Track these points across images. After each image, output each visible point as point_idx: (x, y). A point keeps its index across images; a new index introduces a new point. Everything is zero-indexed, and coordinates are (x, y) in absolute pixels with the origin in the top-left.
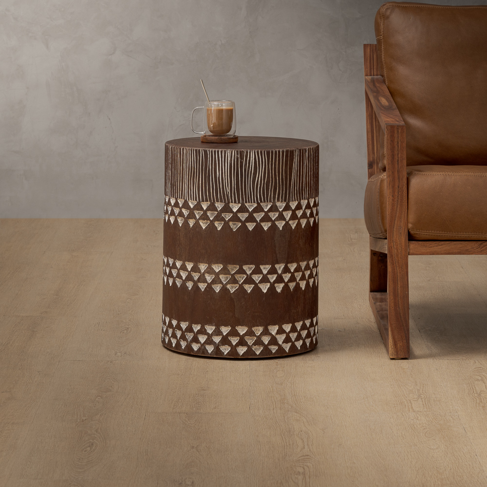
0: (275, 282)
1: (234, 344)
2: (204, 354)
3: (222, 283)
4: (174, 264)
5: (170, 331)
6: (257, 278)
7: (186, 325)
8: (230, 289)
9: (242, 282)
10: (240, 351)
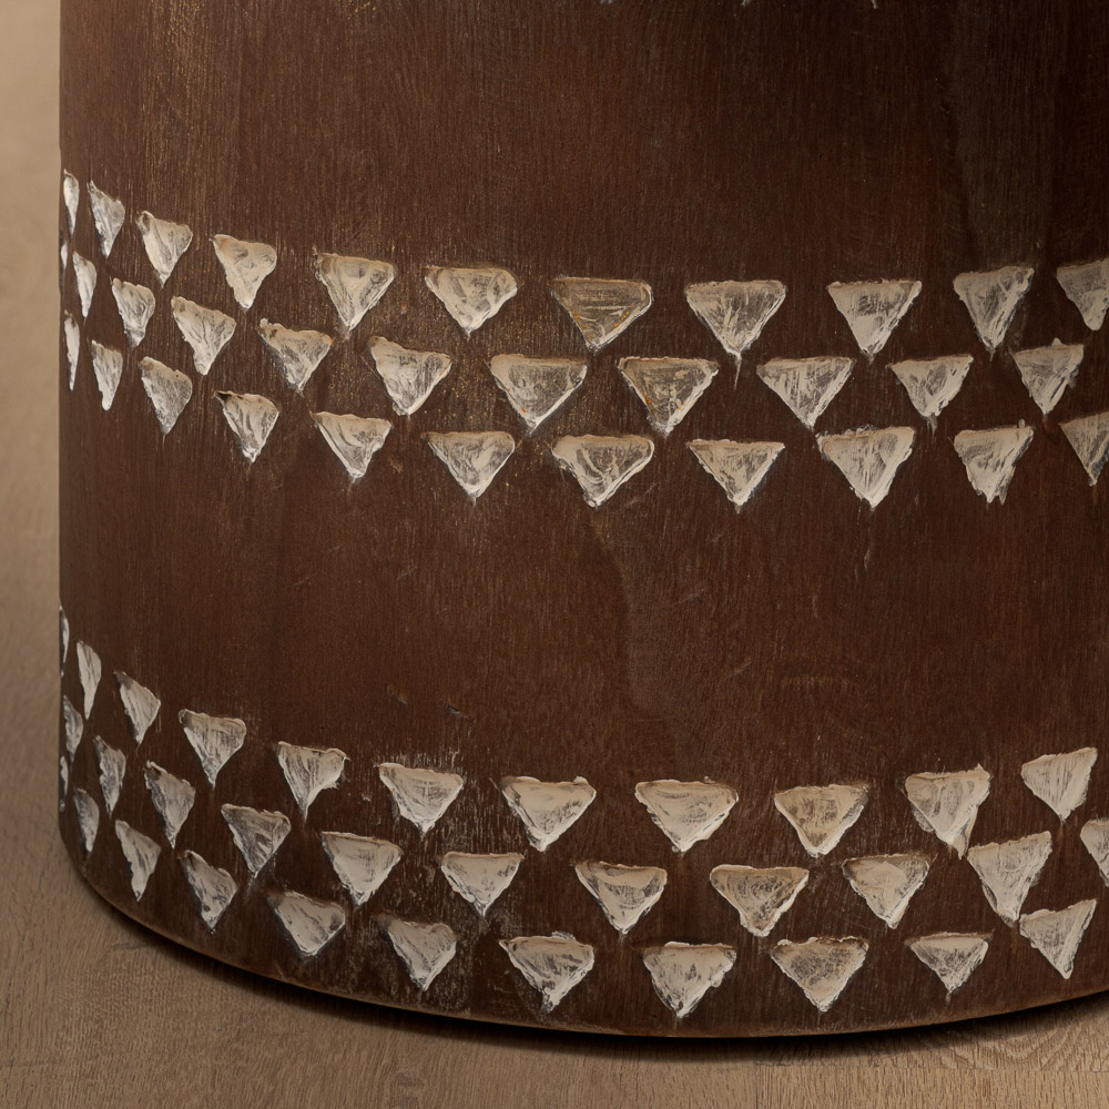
0: (960, 414)
1: (625, 921)
2: (378, 989)
3: (515, 425)
4: (130, 240)
5: (112, 766)
6: (805, 386)
7: (227, 740)
8: (579, 473)
9: (679, 415)
10: (679, 983)
